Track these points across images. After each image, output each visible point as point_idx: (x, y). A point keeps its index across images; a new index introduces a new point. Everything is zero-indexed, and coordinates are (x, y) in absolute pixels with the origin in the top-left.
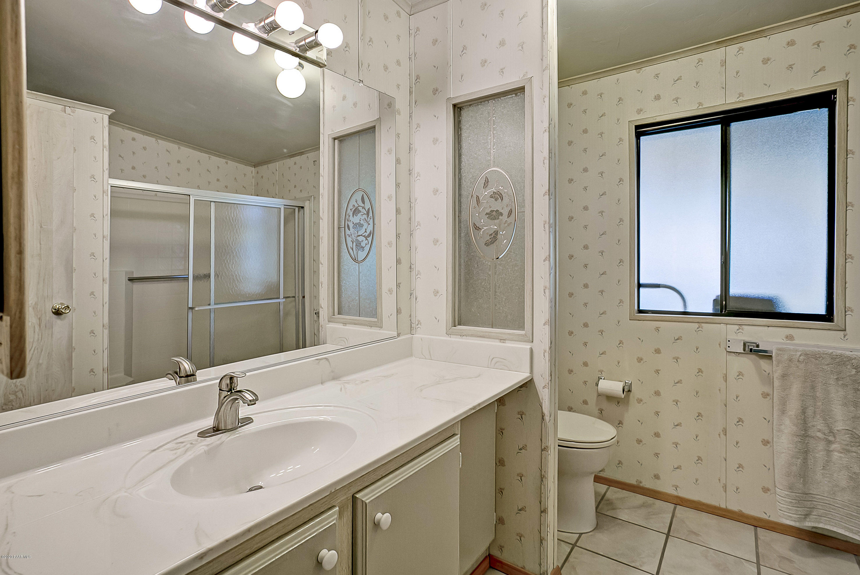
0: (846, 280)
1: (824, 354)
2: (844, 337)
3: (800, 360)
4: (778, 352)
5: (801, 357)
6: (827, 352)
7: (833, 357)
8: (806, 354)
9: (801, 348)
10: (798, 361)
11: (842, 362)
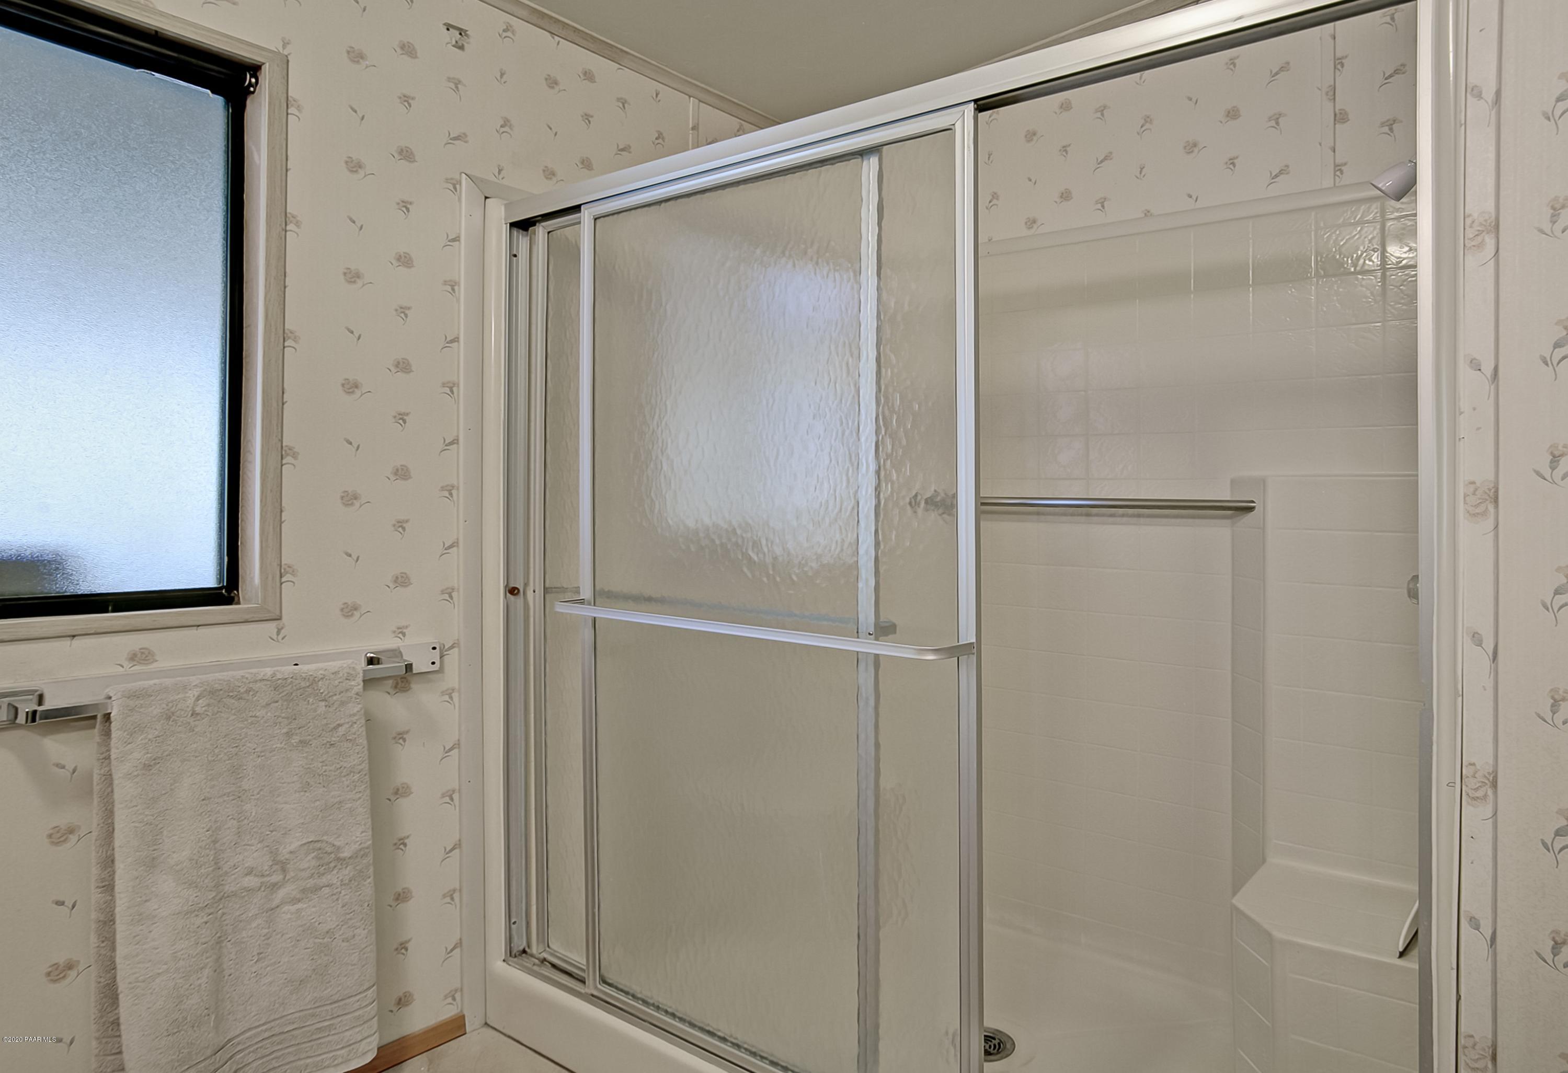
0: (283, 505)
1: (256, 681)
2: (278, 633)
3: (198, 710)
4: (132, 703)
5: (200, 701)
6: (262, 674)
7: (277, 685)
8: (213, 692)
9: (194, 680)
10: (194, 714)
11: (299, 691)
